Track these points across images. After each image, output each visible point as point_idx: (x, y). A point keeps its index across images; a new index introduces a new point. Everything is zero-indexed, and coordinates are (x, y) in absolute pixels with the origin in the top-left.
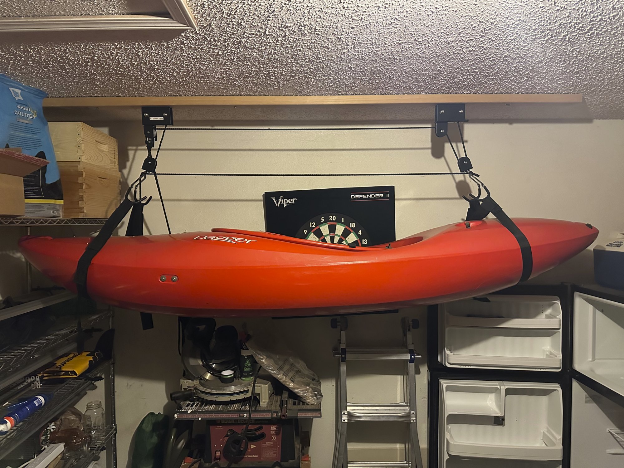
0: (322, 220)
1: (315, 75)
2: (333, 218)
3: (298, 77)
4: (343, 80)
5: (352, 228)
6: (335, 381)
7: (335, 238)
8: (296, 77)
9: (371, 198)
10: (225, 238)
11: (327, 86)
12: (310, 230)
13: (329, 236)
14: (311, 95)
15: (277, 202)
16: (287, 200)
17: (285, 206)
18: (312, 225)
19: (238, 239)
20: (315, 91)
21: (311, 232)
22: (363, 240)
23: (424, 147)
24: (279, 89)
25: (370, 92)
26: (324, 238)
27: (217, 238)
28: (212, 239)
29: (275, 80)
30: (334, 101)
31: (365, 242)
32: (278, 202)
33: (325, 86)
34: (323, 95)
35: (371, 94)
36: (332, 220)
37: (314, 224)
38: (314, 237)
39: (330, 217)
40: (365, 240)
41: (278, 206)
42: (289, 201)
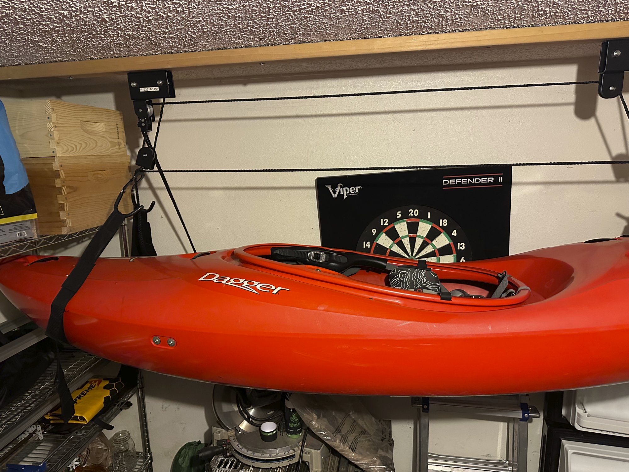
0: (398, 216)
1: (386, 5)
2: (415, 213)
3: (355, 12)
4: (438, 10)
5: (442, 227)
6: (413, 422)
7: (417, 241)
8: (351, 12)
9: (474, 184)
10: (243, 283)
11: (409, 22)
12: (380, 229)
13: (408, 238)
14: (381, 37)
15: (335, 192)
16: (348, 189)
17: (345, 197)
18: (384, 222)
19: (261, 285)
20: (388, 31)
21: (381, 233)
22: (459, 244)
23: (564, 101)
24: (327, 33)
25: (484, 26)
26: (401, 240)
27: (232, 281)
28: (224, 282)
29: (316, 19)
30: (421, 45)
31: (461, 246)
32: (336, 192)
33: (405, 21)
34: (401, 35)
35: (486, 29)
36: (412, 215)
37: (386, 221)
38: (386, 238)
39: (410, 211)
40: (461, 244)
41: (335, 197)
42: (350, 190)
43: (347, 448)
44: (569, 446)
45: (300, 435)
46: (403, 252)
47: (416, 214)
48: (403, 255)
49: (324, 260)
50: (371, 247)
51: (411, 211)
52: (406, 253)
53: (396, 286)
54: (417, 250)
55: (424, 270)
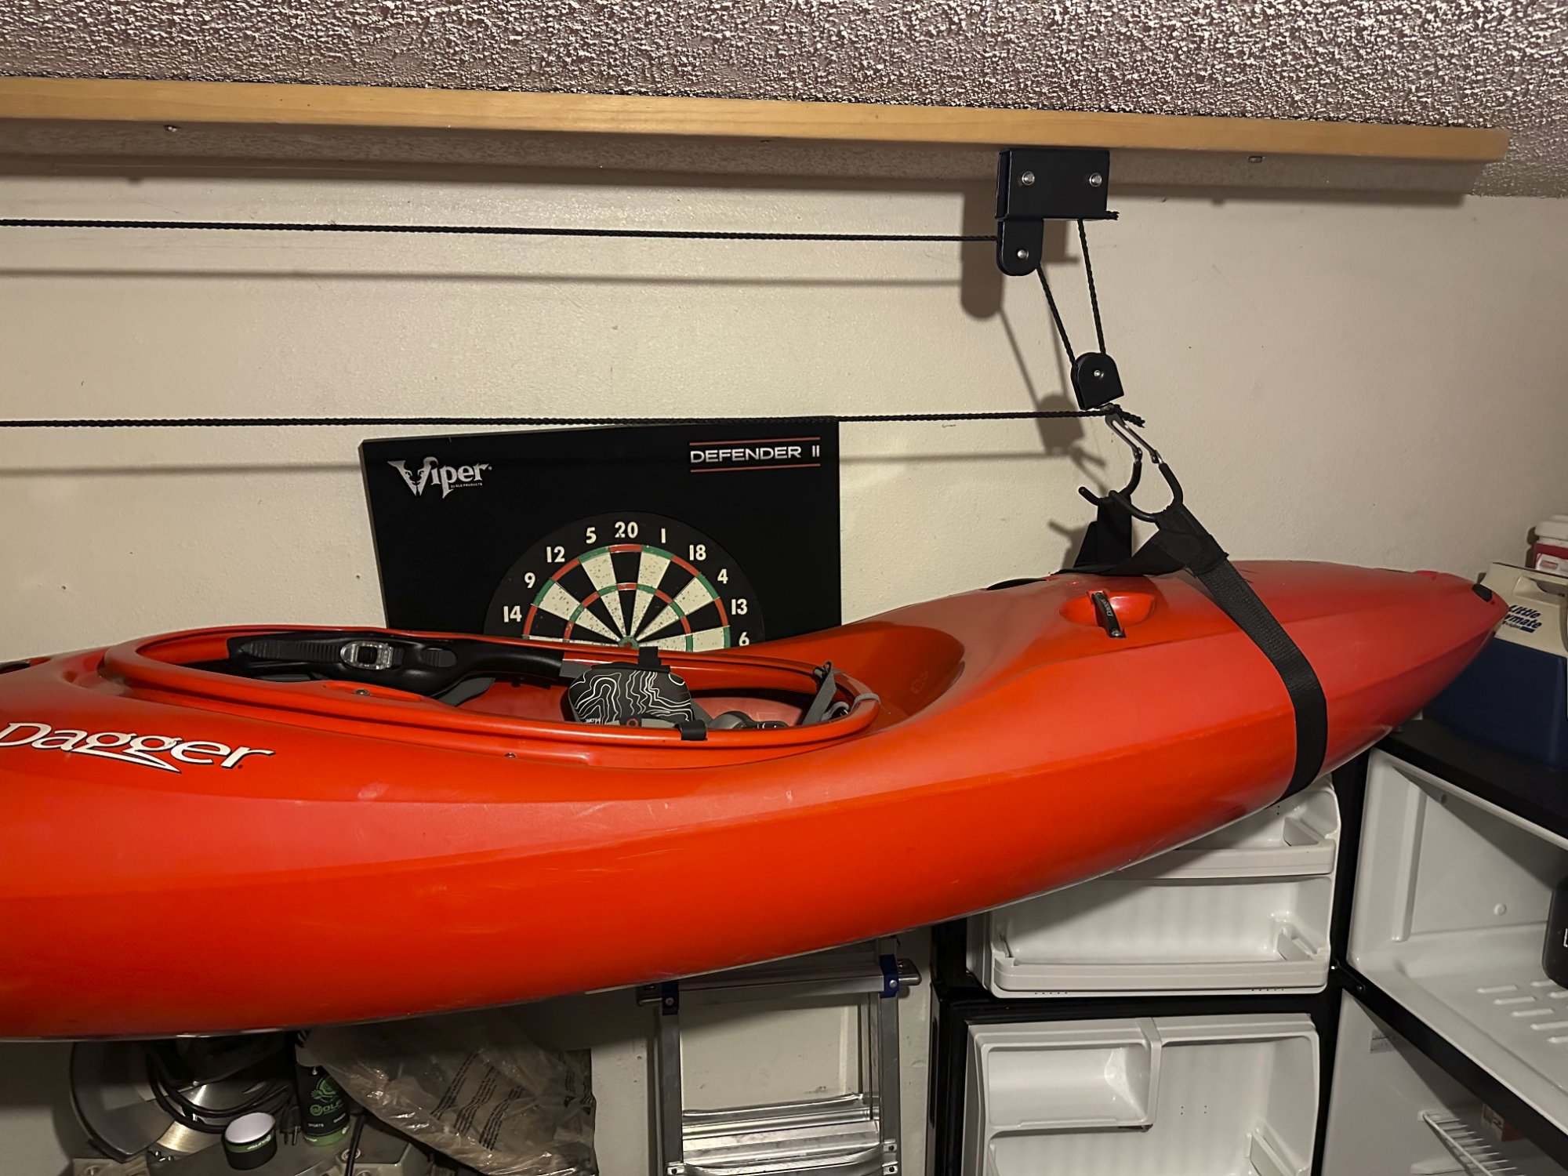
0: (590, 538)
1: (501, 10)
2: (629, 530)
3: (422, 18)
4: (635, 39)
5: (696, 563)
7: (637, 598)
8: (411, 17)
9: (760, 462)
10: (128, 745)
11: (568, 60)
12: (546, 574)
13: (617, 592)
14: (505, 89)
15: (416, 478)
16: (452, 470)
17: (446, 491)
18: (555, 556)
19: (185, 746)
20: (520, 75)
21: (549, 582)
22: (734, 601)
24: (354, 64)
25: (751, 89)
26: (600, 599)
27: (93, 741)
28: (67, 747)
29: (313, 23)
30: (605, 121)
31: (739, 606)
32: (420, 478)
33: (558, 57)
34: (556, 89)
35: (757, 96)
36: (623, 536)
37: (559, 551)
38: (561, 595)
39: (617, 526)
40: (739, 602)
41: (418, 492)
42: (460, 474)
43: (472, 1141)
44: (984, 1036)
45: (344, 1132)
46: (607, 629)
47: (633, 532)
48: (606, 635)
49: (388, 664)
50: (523, 619)
51: (620, 527)
52: (612, 630)
53: (588, 718)
54: (639, 621)
55: (652, 672)
